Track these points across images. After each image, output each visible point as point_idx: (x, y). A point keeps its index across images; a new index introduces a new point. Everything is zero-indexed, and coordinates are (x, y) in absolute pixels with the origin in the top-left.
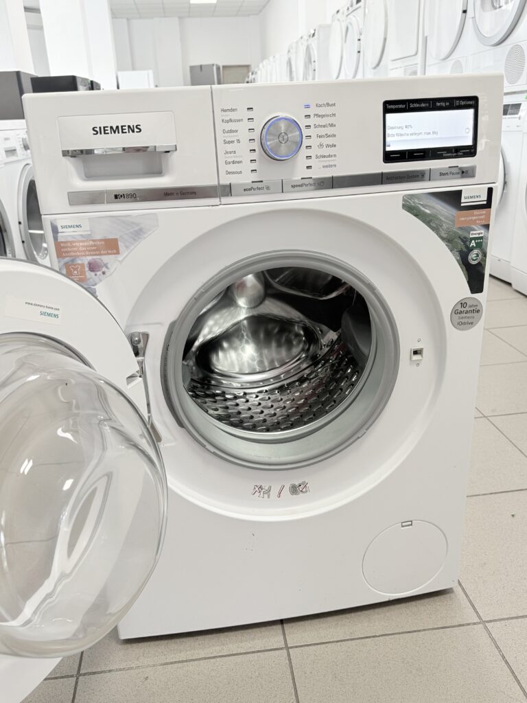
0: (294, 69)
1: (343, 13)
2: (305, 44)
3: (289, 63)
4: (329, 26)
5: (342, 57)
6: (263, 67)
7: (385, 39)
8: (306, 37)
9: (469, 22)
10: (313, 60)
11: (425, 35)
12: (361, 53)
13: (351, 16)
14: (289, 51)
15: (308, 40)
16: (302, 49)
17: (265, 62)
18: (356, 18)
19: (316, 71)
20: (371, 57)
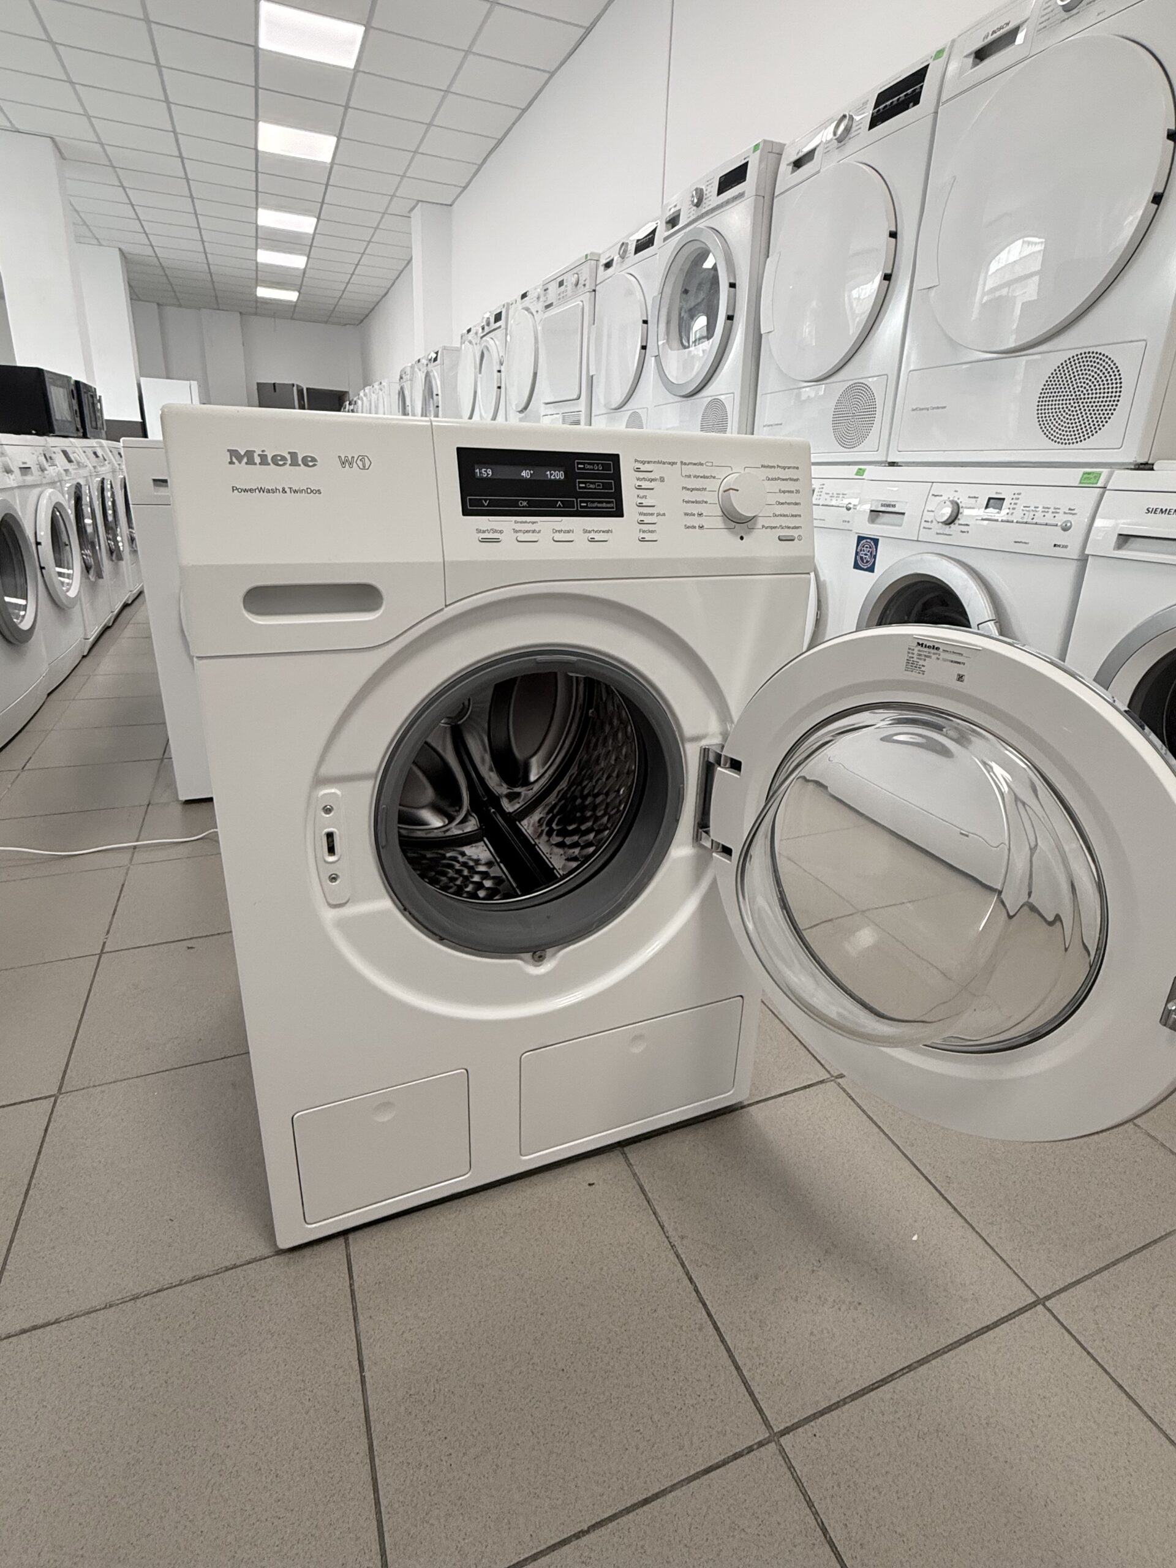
0: (408, 402)
1: (476, 333)
2: (425, 369)
3: (402, 393)
4: (458, 350)
5: (475, 393)
6: (365, 395)
7: (535, 374)
8: (424, 361)
9: (651, 362)
10: (435, 393)
11: (591, 374)
12: (503, 390)
13: (487, 338)
14: (401, 378)
15: (427, 365)
16: (420, 376)
17: (367, 389)
18: (494, 343)
19: (440, 408)
20: (516, 395)
